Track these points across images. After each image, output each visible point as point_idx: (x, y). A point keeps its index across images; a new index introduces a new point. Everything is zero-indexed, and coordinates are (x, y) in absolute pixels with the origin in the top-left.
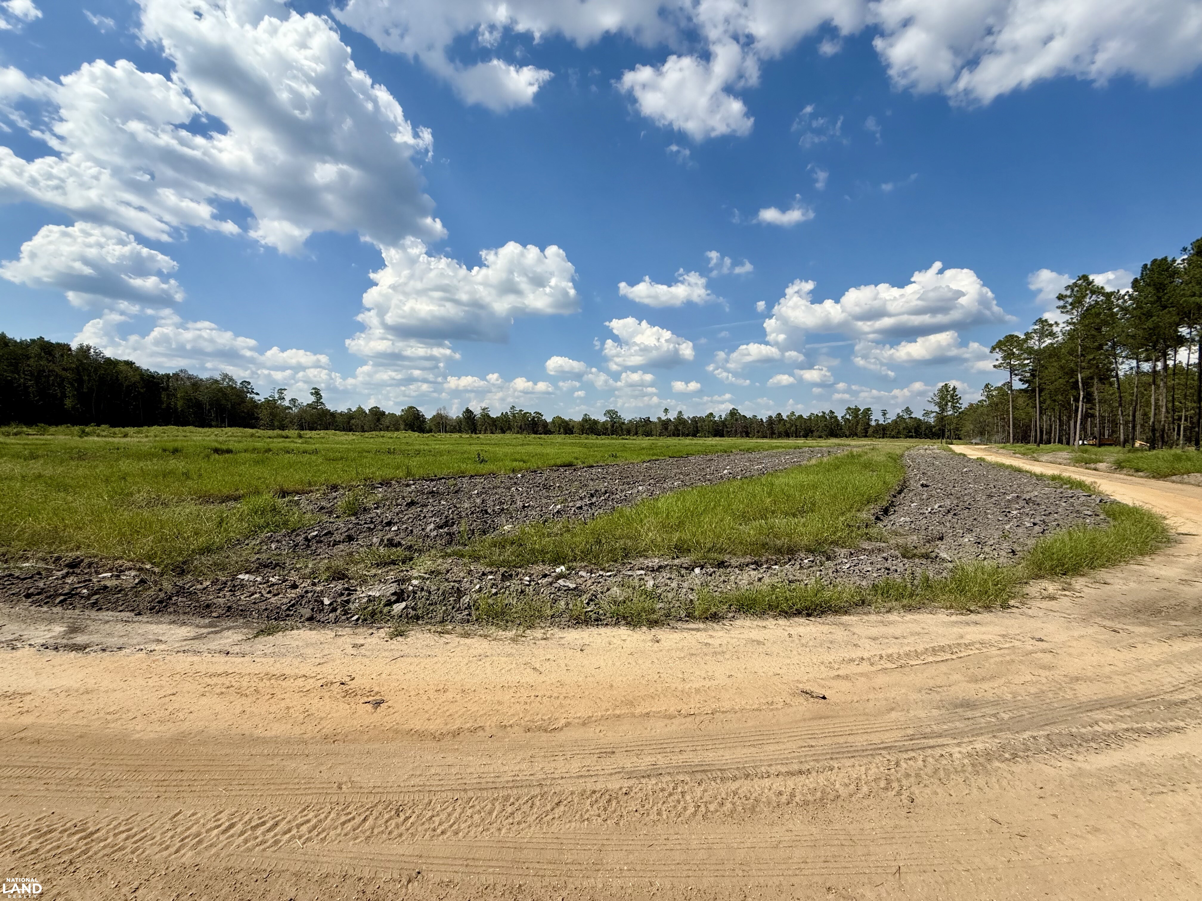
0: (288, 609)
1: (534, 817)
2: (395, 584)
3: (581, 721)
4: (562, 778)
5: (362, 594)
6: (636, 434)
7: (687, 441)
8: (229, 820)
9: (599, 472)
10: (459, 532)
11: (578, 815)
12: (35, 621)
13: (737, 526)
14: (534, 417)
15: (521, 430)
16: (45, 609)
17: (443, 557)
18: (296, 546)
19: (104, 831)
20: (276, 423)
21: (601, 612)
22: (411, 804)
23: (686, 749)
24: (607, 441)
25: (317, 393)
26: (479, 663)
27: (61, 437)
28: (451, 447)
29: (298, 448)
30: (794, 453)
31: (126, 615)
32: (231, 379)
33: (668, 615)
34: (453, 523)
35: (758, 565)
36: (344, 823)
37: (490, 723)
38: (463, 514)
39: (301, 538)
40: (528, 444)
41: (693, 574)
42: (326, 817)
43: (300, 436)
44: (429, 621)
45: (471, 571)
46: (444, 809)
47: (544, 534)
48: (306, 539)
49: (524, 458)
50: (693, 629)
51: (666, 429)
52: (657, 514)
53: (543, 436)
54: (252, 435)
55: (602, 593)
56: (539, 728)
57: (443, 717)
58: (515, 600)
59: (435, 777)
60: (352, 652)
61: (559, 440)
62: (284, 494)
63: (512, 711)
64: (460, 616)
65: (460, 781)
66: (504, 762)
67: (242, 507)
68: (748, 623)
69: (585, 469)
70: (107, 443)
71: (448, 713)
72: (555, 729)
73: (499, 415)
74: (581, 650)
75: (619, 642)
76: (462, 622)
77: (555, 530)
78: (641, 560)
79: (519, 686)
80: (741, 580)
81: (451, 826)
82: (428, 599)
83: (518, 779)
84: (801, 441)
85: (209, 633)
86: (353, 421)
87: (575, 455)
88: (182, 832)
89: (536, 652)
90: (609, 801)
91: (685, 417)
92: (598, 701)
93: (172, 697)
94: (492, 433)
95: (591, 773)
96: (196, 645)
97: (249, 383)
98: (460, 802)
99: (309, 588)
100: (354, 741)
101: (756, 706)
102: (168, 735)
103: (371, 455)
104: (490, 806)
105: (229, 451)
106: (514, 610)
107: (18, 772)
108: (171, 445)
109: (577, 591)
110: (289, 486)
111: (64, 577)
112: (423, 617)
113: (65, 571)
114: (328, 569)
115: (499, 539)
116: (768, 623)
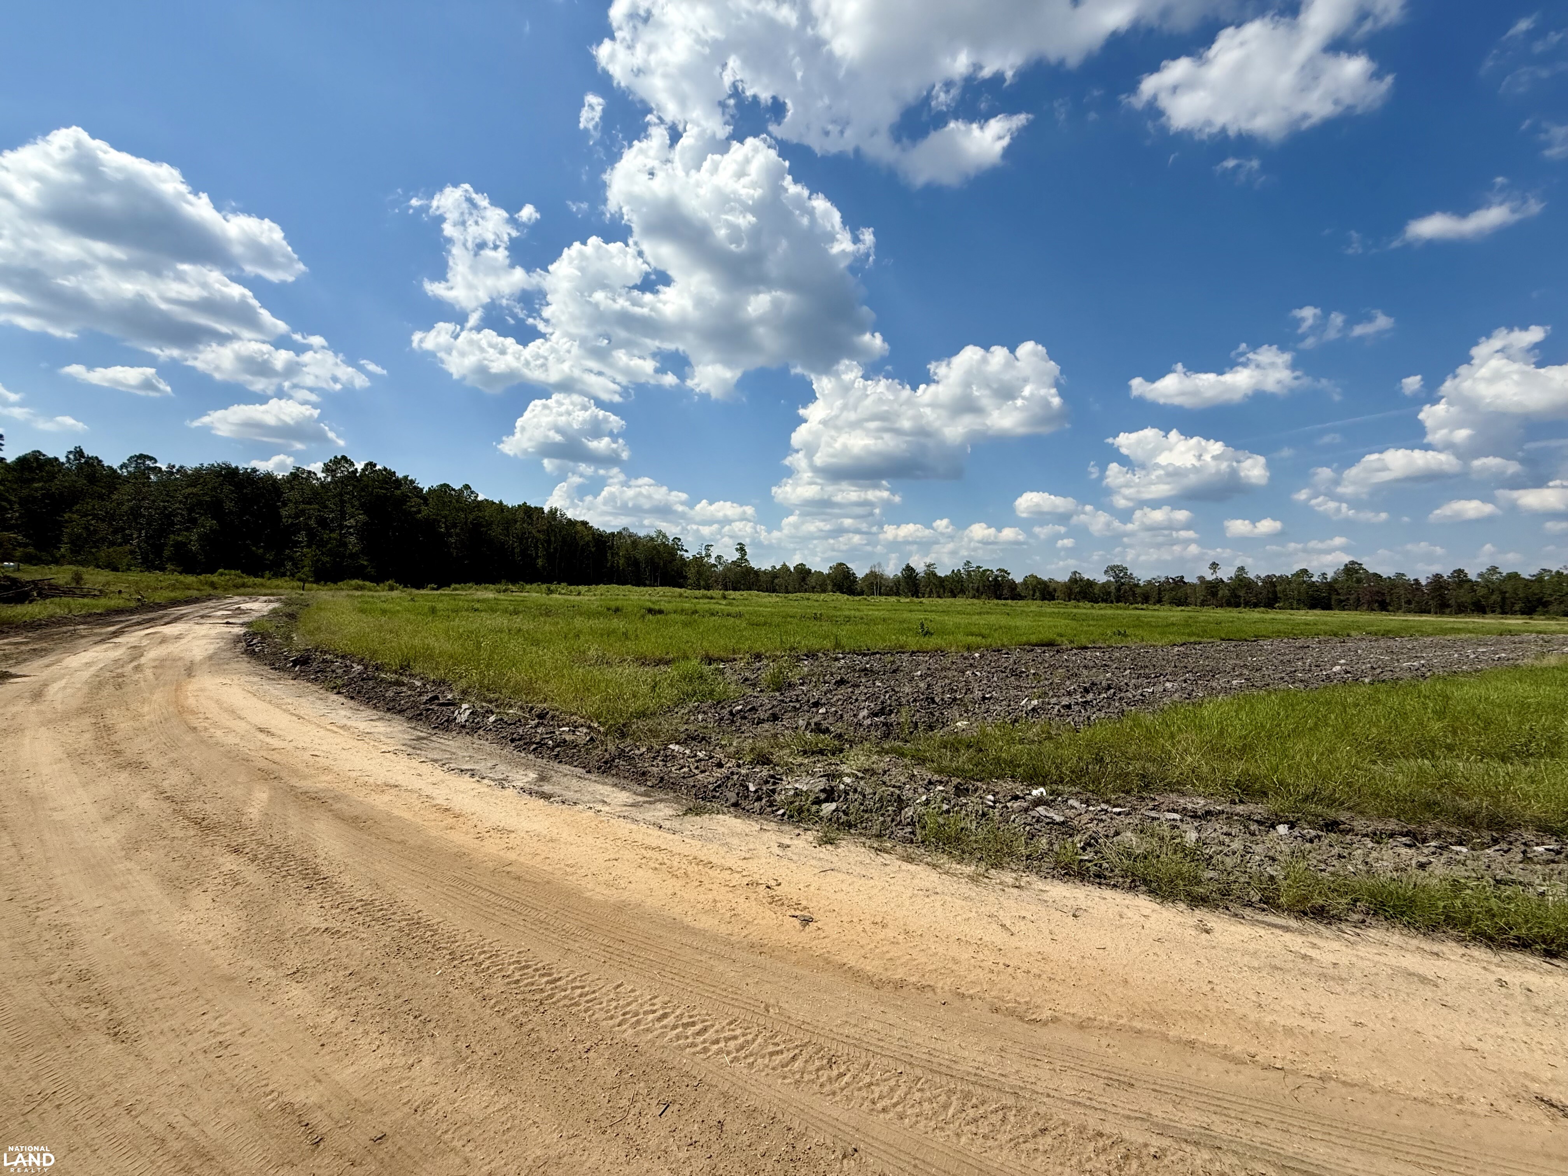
0: (714, 790)
1: (1008, 1137)
2: (824, 779)
3: (1077, 1020)
4: (1048, 1096)
5: (790, 785)
6: (1159, 601)
7: (1256, 615)
8: (663, 1008)
9: (1097, 657)
10: (899, 724)
11: (1074, 1161)
12: (518, 765)
13: (1366, 765)
14: (997, 576)
15: (978, 594)
16: (523, 755)
17: (879, 753)
18: (721, 719)
19: (564, 982)
20: (702, 583)
21: (1105, 865)
22: (845, 1058)
23: (1268, 1122)
24: (1109, 612)
25: (741, 549)
26: (927, 900)
27: (535, 595)
28: (886, 614)
29: (722, 611)
30: (1498, 642)
31: (580, 771)
32: (665, 536)
33: (1225, 893)
34: (891, 712)
35: (1416, 839)
36: (772, 1054)
37: (944, 984)
38: (904, 701)
39: (725, 712)
40: (988, 613)
41: (1273, 834)
42: (754, 1040)
43: (724, 597)
44: (863, 831)
45: (914, 775)
46: (885, 1080)
47: (1013, 739)
48: (731, 712)
49: (983, 631)
50: (1276, 926)
51: (1214, 594)
52: (1201, 728)
53: (1009, 602)
54: (681, 595)
55: (1107, 836)
56: (1012, 1013)
57: (882, 959)
58: (974, 824)
59: (872, 1033)
60: (778, 852)
61: (1033, 608)
62: (710, 660)
63: (971, 977)
64: (901, 833)
65: (905, 1051)
66: (963, 1045)
67: (671, 671)
68: (1395, 938)
69: (1075, 651)
70: (566, 601)
71: (888, 956)
72: (1035, 1021)
73: (949, 573)
74: (1074, 916)
75: (1136, 918)
76: (905, 840)
77: (1030, 734)
78: (1173, 796)
79: (980, 944)
80: (1377, 860)
81: (895, 1105)
82: (862, 804)
83: (983, 1074)
84: (1515, 622)
85: (644, 802)
86: (776, 581)
87: (1059, 630)
88: (623, 1007)
89: (1005, 903)
90: (1126, 1157)
91: (1251, 575)
92: (1103, 998)
93: (615, 863)
94: (939, 597)
95: (1094, 1103)
96: (634, 813)
97: (679, 540)
98: (904, 1078)
99: (735, 770)
100: (781, 959)
101: (1420, 1094)
102: (612, 900)
103: (795, 621)
104: (943, 1098)
105: (661, 612)
106: (973, 838)
107: (505, 903)
108: (613, 604)
109: (1066, 828)
110: (714, 653)
111: (536, 726)
112: (856, 826)
113: (536, 721)
114: (752, 750)
115: (951, 738)
116: (1445, 949)
